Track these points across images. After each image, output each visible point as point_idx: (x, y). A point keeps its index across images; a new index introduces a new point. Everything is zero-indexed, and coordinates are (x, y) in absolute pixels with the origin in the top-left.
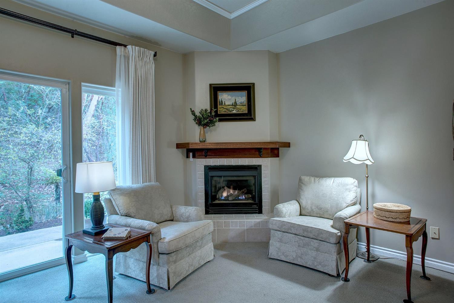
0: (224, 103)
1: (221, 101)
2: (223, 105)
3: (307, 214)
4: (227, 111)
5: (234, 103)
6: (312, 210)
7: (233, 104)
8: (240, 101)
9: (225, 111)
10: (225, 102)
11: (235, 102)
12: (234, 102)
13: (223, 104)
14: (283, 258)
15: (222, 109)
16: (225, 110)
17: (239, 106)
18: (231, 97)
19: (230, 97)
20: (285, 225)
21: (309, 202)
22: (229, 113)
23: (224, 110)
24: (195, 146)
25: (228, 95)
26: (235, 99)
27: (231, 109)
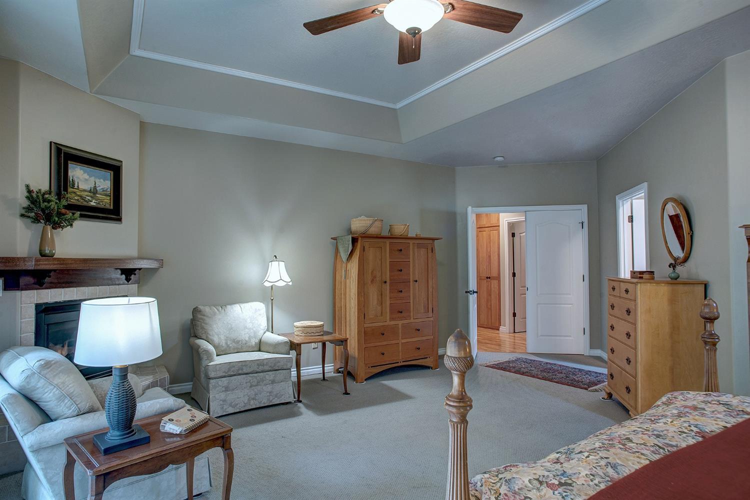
0: (76, 185)
1: (72, 180)
2: (76, 189)
3: (222, 353)
4: (81, 200)
5: (92, 189)
6: (228, 346)
7: (91, 190)
8: (101, 187)
9: (78, 200)
10: (78, 183)
11: (95, 187)
12: (92, 185)
13: (76, 187)
14: (231, 410)
15: (73, 195)
16: (79, 198)
17: (101, 195)
18: (88, 177)
19: (86, 176)
20: (234, 367)
21: (222, 337)
22: (85, 204)
23: (76, 198)
24: (45, 264)
25: (85, 172)
26: (95, 182)
27: (87, 197)
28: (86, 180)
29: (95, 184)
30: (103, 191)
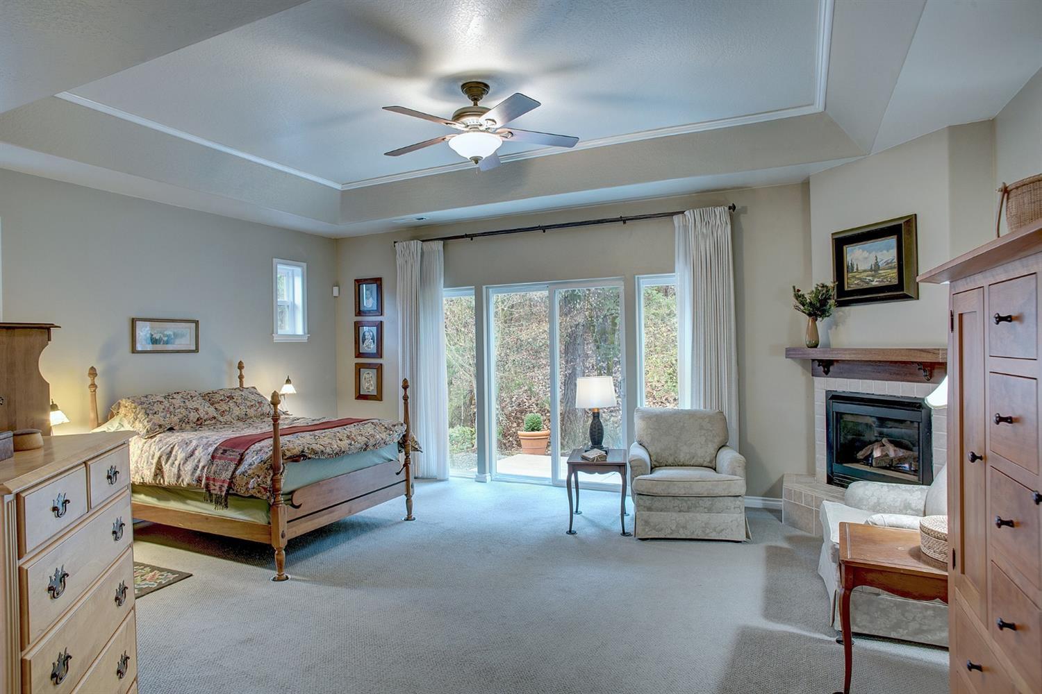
0: (855, 268)
1: (851, 264)
4: (862, 283)
5: (873, 266)
7: (871, 268)
8: (883, 261)
9: (857, 284)
10: (857, 265)
11: (877, 264)
12: (873, 262)
13: (855, 271)
15: (852, 280)
16: (859, 281)
17: (884, 270)
19: (866, 254)
22: (866, 286)
23: (855, 282)
25: (864, 250)
26: (876, 257)
27: (868, 278)
28: (866, 258)
29: (876, 260)
30: (888, 264)
